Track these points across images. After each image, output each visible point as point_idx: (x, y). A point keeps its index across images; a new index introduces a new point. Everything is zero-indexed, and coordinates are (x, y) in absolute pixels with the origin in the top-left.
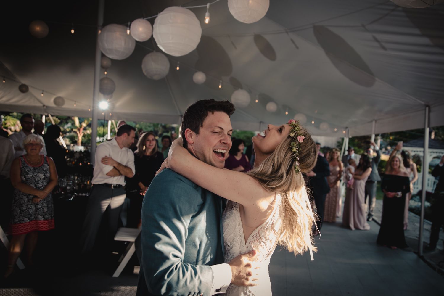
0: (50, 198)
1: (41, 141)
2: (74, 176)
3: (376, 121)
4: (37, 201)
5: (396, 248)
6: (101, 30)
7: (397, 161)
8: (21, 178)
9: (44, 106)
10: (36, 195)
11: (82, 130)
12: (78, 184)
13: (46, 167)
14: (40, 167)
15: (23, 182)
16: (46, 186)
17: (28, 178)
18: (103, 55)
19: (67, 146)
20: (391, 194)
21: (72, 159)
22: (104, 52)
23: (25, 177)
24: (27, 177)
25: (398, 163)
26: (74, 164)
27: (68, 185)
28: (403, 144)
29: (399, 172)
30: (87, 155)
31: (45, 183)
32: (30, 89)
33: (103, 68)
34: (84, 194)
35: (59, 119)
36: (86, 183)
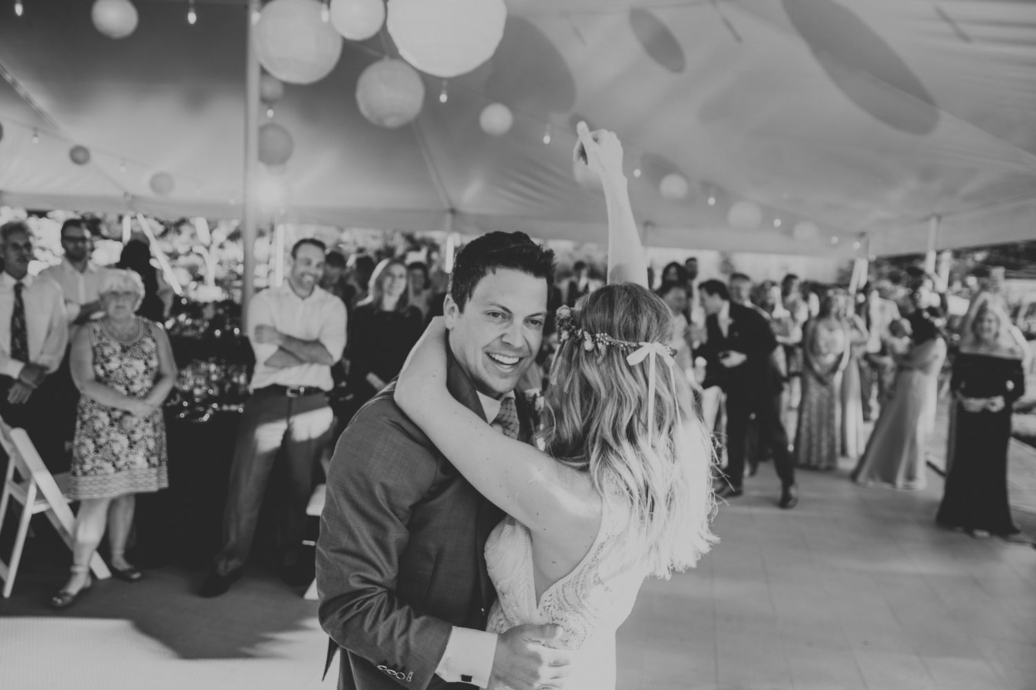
0: (158, 418)
1: (136, 285)
2: (207, 362)
3: (939, 218)
4: (131, 422)
5: (985, 534)
6: (259, 11)
7: (990, 321)
8: (95, 371)
9: (126, 194)
10: (128, 408)
11: (214, 248)
12: (220, 384)
13: (149, 345)
14: (134, 344)
15: (98, 379)
16: (150, 389)
17: (111, 372)
18: (264, 72)
19: (184, 288)
20: (975, 404)
21: (198, 322)
22: (267, 67)
23: (103, 368)
24: (108, 369)
25: (993, 325)
26: (203, 334)
27: (196, 385)
28: (1006, 273)
29: (996, 347)
30: (232, 312)
31: (148, 383)
32: (95, 156)
33: (266, 101)
34: (233, 408)
35: (162, 223)
36: (235, 380)
